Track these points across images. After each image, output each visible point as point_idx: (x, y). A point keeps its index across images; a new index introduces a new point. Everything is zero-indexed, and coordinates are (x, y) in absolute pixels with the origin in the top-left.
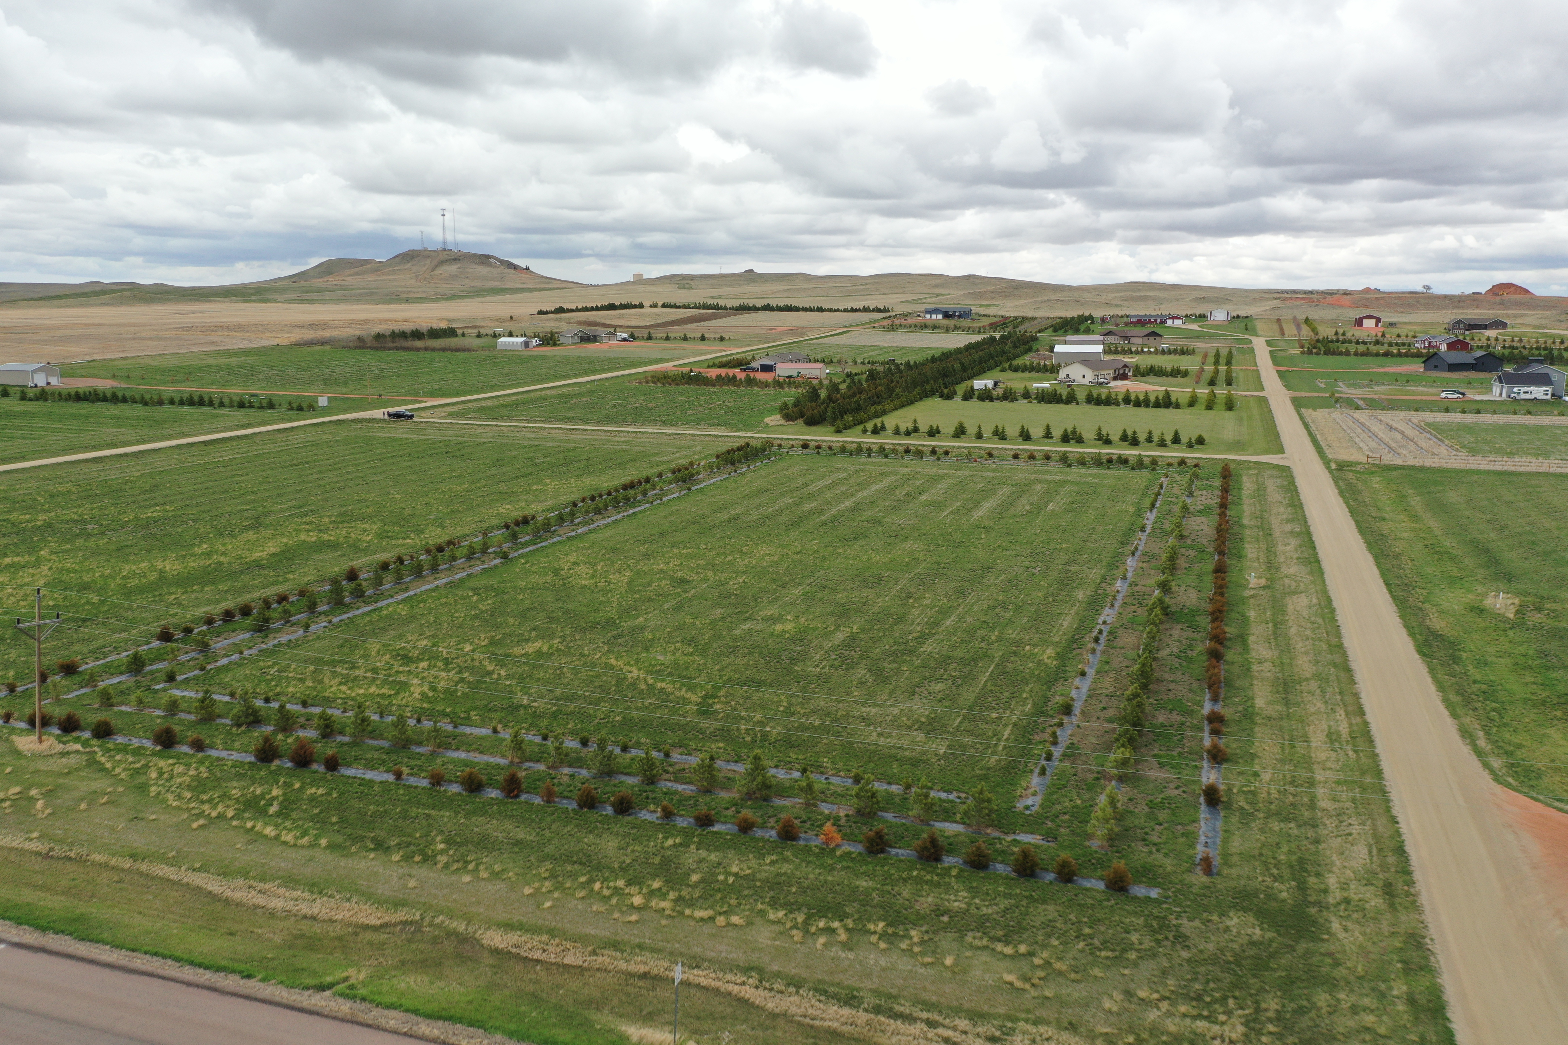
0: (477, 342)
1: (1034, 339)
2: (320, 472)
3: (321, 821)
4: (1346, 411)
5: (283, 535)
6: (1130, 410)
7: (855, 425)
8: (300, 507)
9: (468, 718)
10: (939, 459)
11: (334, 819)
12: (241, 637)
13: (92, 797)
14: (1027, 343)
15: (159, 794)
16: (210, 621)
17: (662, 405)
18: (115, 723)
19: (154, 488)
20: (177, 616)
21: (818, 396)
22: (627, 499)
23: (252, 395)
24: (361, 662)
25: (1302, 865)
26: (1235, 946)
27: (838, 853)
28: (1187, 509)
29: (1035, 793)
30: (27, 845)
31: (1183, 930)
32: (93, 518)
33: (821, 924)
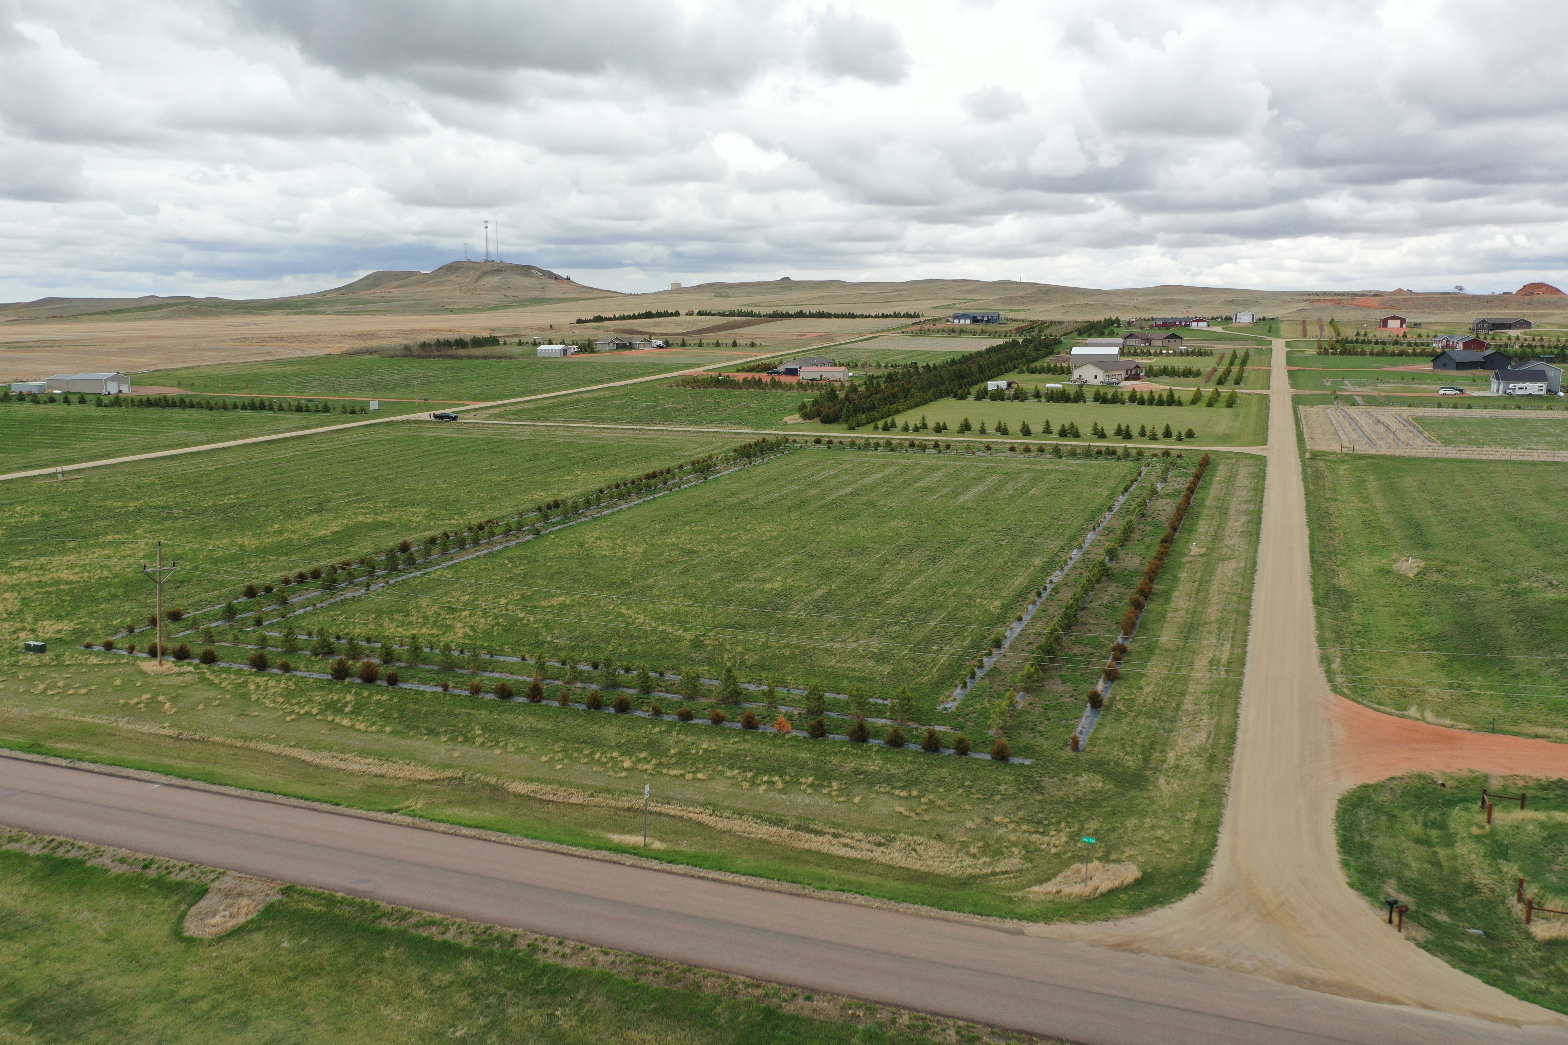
0: (517, 350)
1: (1058, 342)
2: (373, 466)
3: (386, 717)
4: (1342, 407)
5: (343, 517)
6: (1135, 407)
7: (869, 423)
8: (358, 495)
9: (502, 650)
10: (940, 452)
11: (396, 716)
12: (313, 594)
13: (207, 702)
14: (1050, 346)
15: (258, 699)
16: (287, 581)
17: (690, 406)
18: (219, 653)
19: (226, 480)
20: (259, 580)
21: (836, 397)
22: (648, 487)
23: (308, 400)
24: (414, 611)
25: (1152, 745)
26: (1079, 793)
27: (787, 736)
28: (1156, 492)
29: (954, 700)
30: (161, 731)
31: (1042, 784)
32: (177, 504)
33: (765, 778)
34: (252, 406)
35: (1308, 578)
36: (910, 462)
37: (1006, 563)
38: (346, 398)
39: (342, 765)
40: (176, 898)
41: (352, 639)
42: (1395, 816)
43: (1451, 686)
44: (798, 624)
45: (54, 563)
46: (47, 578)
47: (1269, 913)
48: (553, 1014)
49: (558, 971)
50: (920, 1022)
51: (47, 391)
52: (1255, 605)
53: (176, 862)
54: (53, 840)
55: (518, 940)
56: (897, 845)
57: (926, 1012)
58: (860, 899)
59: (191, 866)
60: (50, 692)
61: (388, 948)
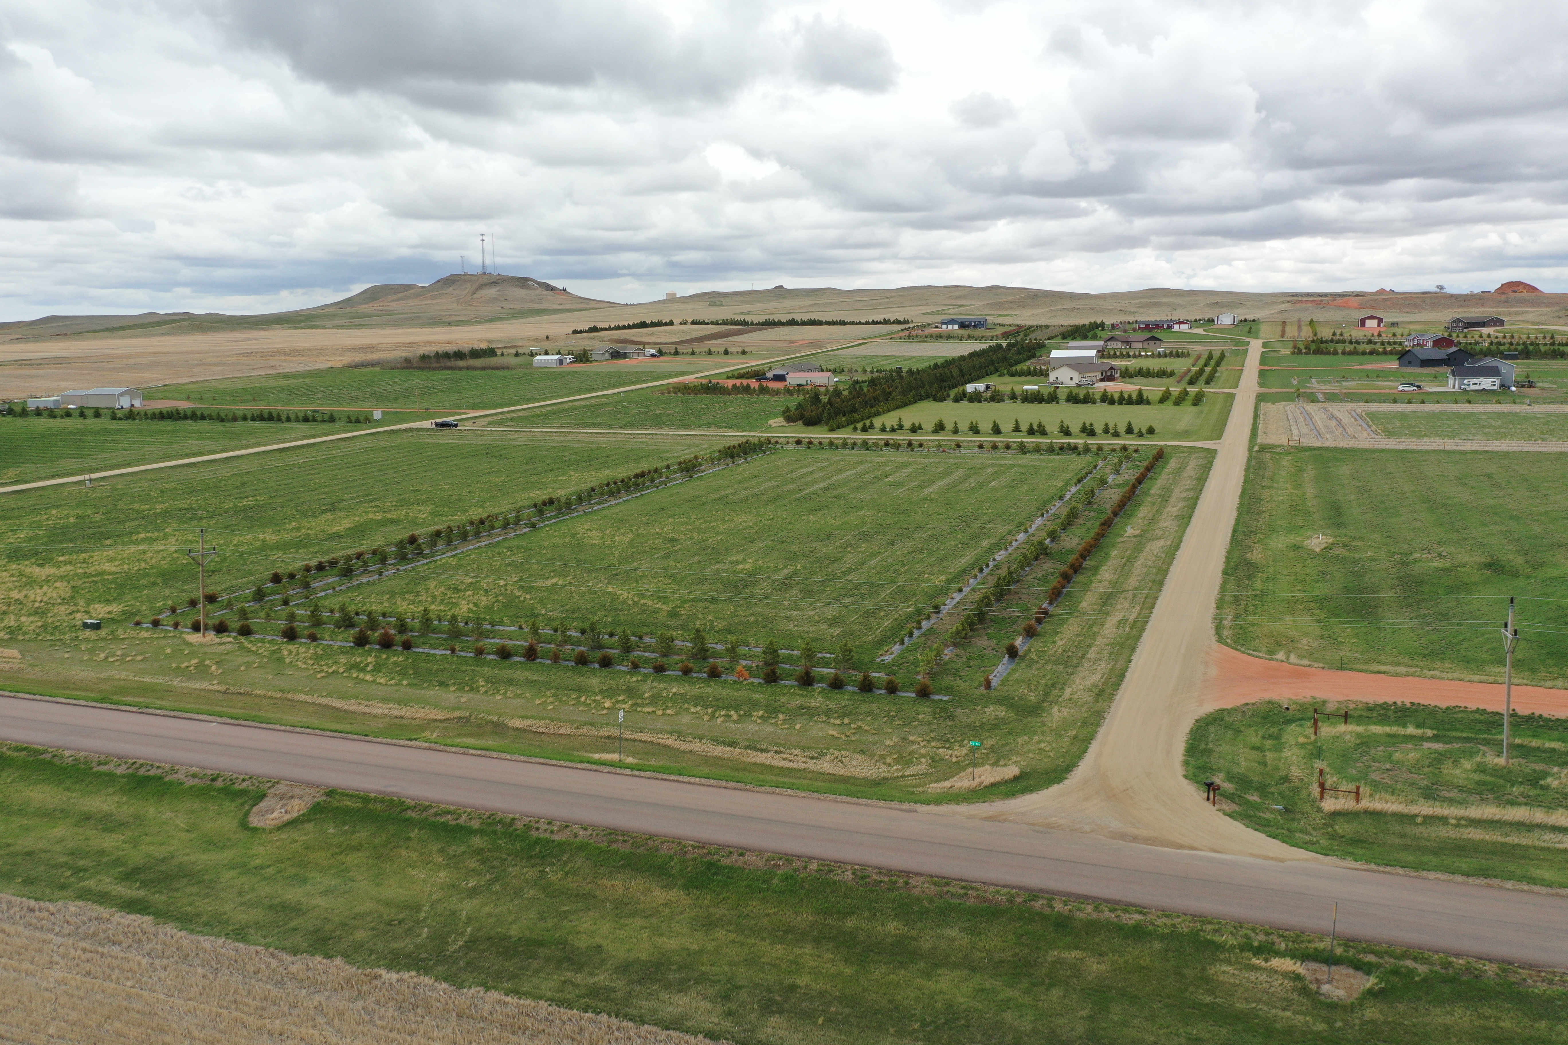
0: (515, 361)
1: (1041, 346)
2: (380, 470)
3: (403, 674)
4: (1302, 404)
5: (355, 515)
6: (1106, 406)
7: (848, 424)
8: (367, 496)
9: (502, 621)
10: (912, 450)
11: (411, 672)
12: (332, 580)
13: (248, 665)
14: (1033, 350)
15: (291, 662)
16: (308, 569)
17: (680, 412)
18: (254, 628)
19: (243, 484)
20: (283, 568)
21: (820, 401)
22: (637, 485)
23: (314, 411)
24: (423, 592)
25: (1053, 685)
26: (984, 720)
27: (745, 683)
28: (1106, 483)
29: (892, 653)
30: (211, 687)
31: (955, 714)
32: (200, 507)
33: (723, 713)
34: (261, 417)
35: (1224, 553)
36: (883, 459)
37: (956, 545)
38: (350, 409)
39: (367, 710)
40: (241, 801)
41: (370, 613)
42: (1241, 731)
43: (1322, 637)
44: (765, 597)
45: (95, 558)
46: (91, 570)
47: (1114, 796)
48: (543, 871)
49: (547, 842)
50: (826, 868)
51: (62, 406)
52: (1170, 575)
53: (238, 775)
54: (135, 763)
55: (516, 822)
56: (827, 758)
57: (831, 861)
58: (790, 791)
59: (250, 778)
60: (111, 659)
61: (413, 831)
